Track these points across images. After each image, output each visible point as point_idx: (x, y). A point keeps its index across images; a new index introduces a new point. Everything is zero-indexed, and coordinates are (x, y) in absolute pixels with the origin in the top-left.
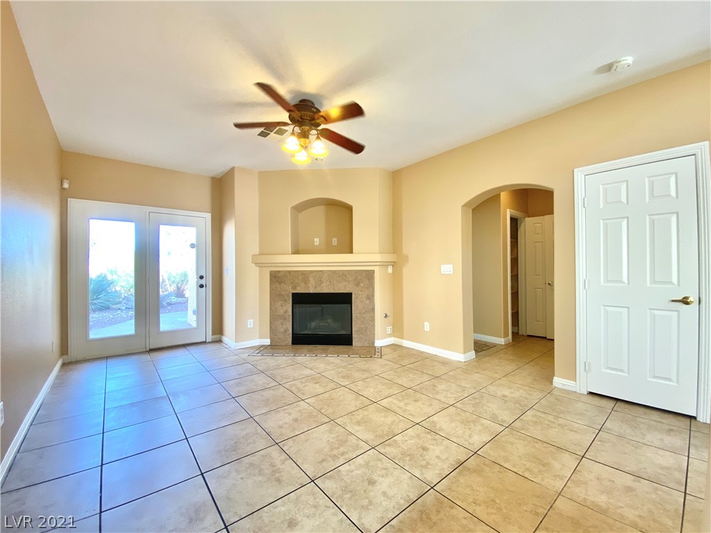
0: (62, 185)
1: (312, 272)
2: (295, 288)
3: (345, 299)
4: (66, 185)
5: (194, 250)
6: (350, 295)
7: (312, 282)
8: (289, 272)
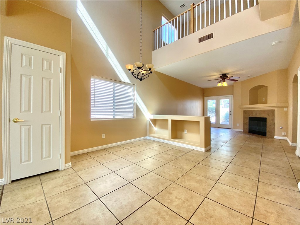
1: (254, 110)
2: (249, 115)
3: (264, 120)
4: (204, 95)
6: (266, 118)
7: (254, 114)
8: (248, 110)
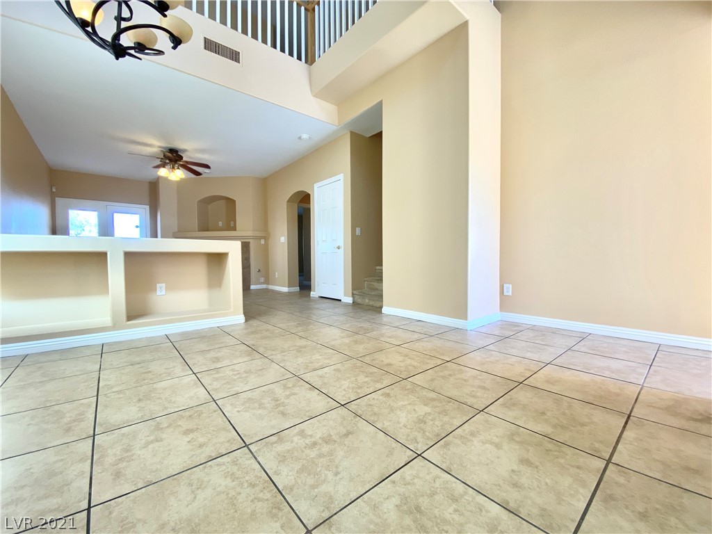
0: (51, 189)
5: (138, 229)
